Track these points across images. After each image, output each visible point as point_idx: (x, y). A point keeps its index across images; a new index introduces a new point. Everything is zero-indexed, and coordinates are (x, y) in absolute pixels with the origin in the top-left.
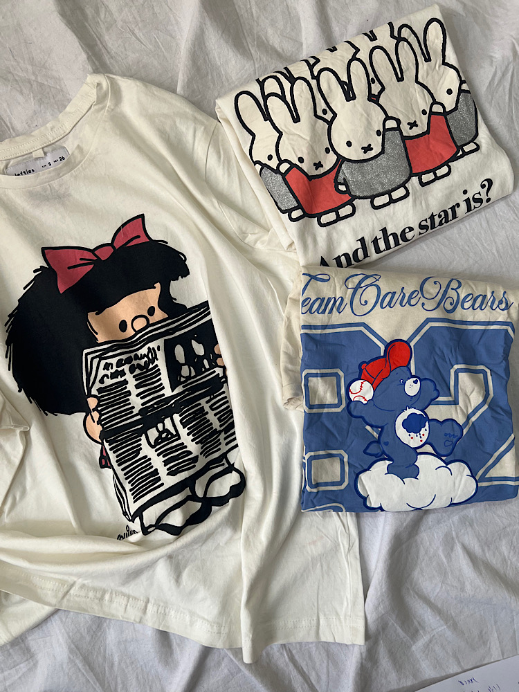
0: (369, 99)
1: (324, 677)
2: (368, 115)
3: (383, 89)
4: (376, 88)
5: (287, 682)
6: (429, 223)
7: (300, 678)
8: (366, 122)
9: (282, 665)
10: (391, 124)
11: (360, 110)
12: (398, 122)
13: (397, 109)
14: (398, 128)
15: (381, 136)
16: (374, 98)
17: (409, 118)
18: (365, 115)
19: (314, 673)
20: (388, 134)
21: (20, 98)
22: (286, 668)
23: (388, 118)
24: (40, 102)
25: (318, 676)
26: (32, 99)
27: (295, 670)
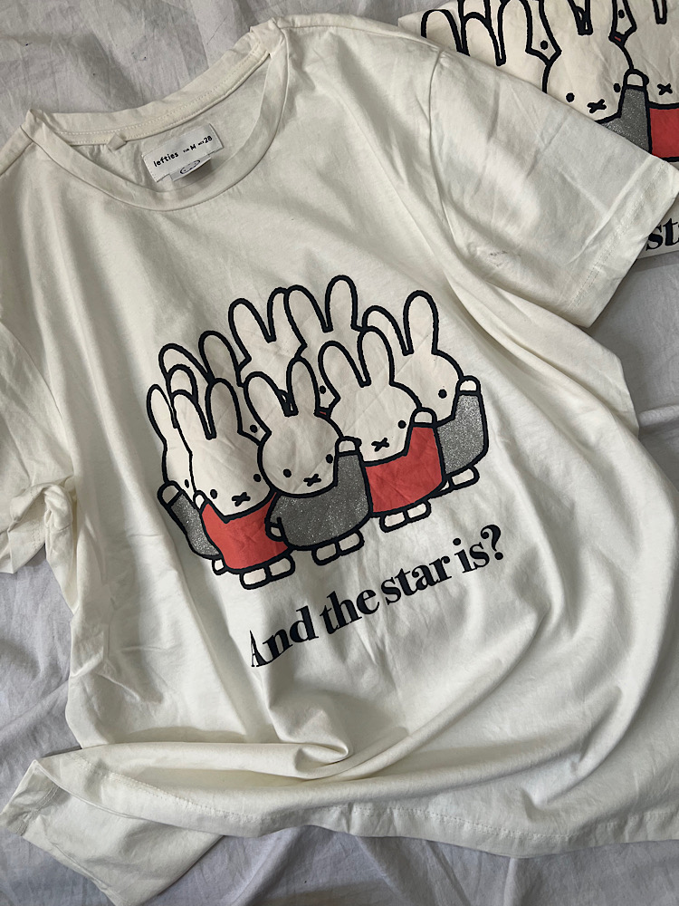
0: (611, 38)
1: (473, 873)
2: (606, 60)
3: (633, 28)
4: (624, 25)
5: (421, 874)
6: (663, 234)
7: (440, 869)
8: (601, 68)
9: (417, 850)
10: (635, 80)
11: (597, 50)
12: (646, 80)
13: (648, 62)
14: (643, 89)
15: (620, 93)
16: (618, 39)
17: (661, 78)
18: (603, 59)
19: (459, 865)
20: (629, 93)
21: (127, 17)
22: (421, 854)
23: (632, 70)
24: (154, 24)
25: (466, 870)
26: (143, 20)
27: (434, 858)
